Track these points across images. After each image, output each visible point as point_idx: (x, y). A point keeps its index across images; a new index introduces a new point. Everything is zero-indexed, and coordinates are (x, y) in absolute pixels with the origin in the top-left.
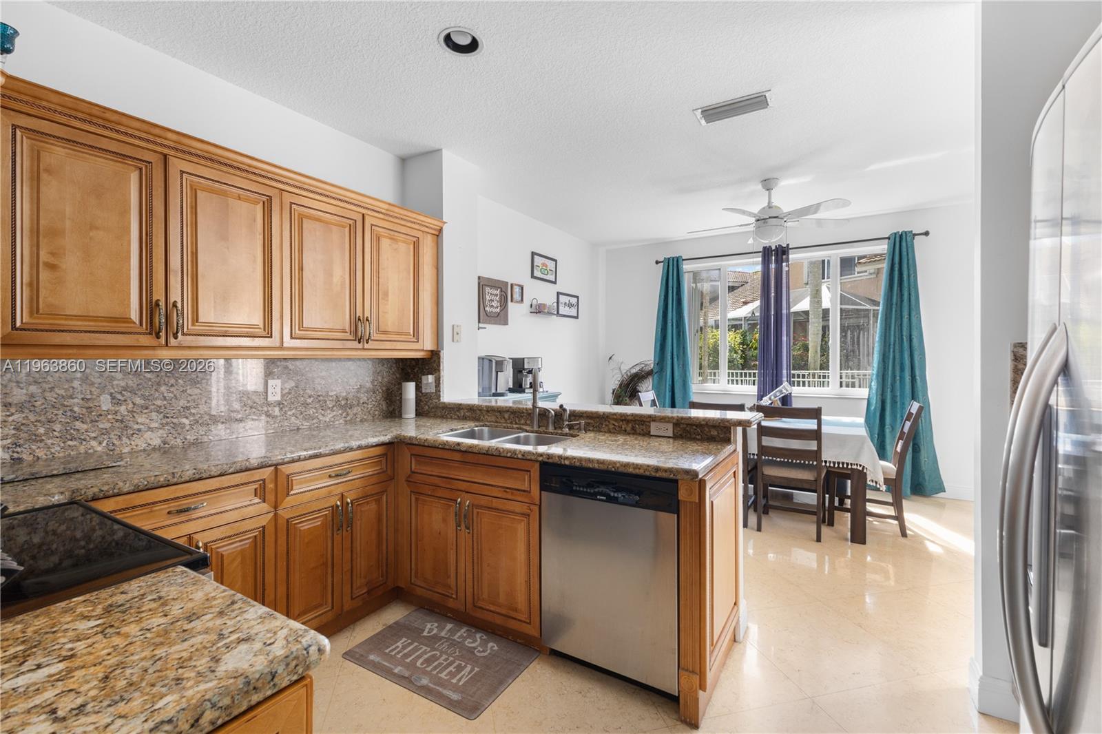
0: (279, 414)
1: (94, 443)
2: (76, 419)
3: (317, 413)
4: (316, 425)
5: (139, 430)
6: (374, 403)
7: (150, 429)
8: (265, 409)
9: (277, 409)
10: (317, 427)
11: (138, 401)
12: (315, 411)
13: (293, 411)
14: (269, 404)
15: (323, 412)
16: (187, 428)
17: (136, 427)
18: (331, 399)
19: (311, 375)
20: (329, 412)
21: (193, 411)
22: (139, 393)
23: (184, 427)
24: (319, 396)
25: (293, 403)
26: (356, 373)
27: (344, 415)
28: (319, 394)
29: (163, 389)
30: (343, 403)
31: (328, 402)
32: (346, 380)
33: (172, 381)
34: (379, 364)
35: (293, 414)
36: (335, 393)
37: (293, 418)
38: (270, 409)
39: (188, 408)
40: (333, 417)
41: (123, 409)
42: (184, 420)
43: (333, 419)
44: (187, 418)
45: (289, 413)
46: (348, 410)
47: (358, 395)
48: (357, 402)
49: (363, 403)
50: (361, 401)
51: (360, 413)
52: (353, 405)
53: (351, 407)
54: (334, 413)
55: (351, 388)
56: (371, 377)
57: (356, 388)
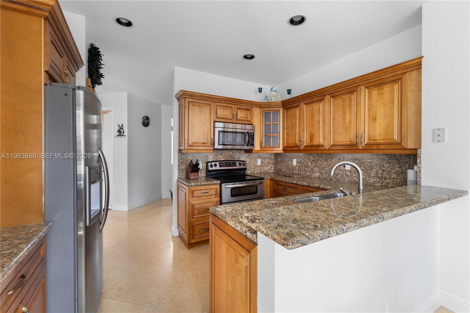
0: (349, 175)
1: (308, 173)
2: (305, 167)
3: (366, 178)
4: (365, 183)
5: (315, 172)
6: (402, 180)
7: (317, 172)
8: (345, 172)
9: (349, 173)
10: (366, 184)
11: (315, 164)
12: (365, 177)
13: (355, 175)
14: (346, 171)
15: (369, 178)
16: (324, 173)
17: (314, 171)
18: (373, 172)
19: (363, 161)
20: (372, 179)
21: (325, 169)
22: (315, 162)
23: (323, 173)
24: (367, 170)
25: (355, 172)
26: (389, 162)
27: (381, 182)
28: (367, 169)
29: (319, 161)
30: (380, 176)
31: (371, 174)
32: (382, 164)
33: (321, 160)
34: (406, 157)
35: (355, 176)
36: (375, 170)
37: (355, 178)
38: (346, 172)
39: (324, 168)
40: (374, 181)
41: (312, 165)
42: (323, 171)
43: (374, 182)
44: (324, 171)
45: (353, 175)
46: (383, 180)
47: (390, 173)
48: (389, 177)
49: (394, 178)
50: (392, 177)
51: (391, 183)
52: (386, 178)
53: (385, 179)
54: (375, 180)
55: (385, 169)
56: (399, 164)
57: (388, 169)
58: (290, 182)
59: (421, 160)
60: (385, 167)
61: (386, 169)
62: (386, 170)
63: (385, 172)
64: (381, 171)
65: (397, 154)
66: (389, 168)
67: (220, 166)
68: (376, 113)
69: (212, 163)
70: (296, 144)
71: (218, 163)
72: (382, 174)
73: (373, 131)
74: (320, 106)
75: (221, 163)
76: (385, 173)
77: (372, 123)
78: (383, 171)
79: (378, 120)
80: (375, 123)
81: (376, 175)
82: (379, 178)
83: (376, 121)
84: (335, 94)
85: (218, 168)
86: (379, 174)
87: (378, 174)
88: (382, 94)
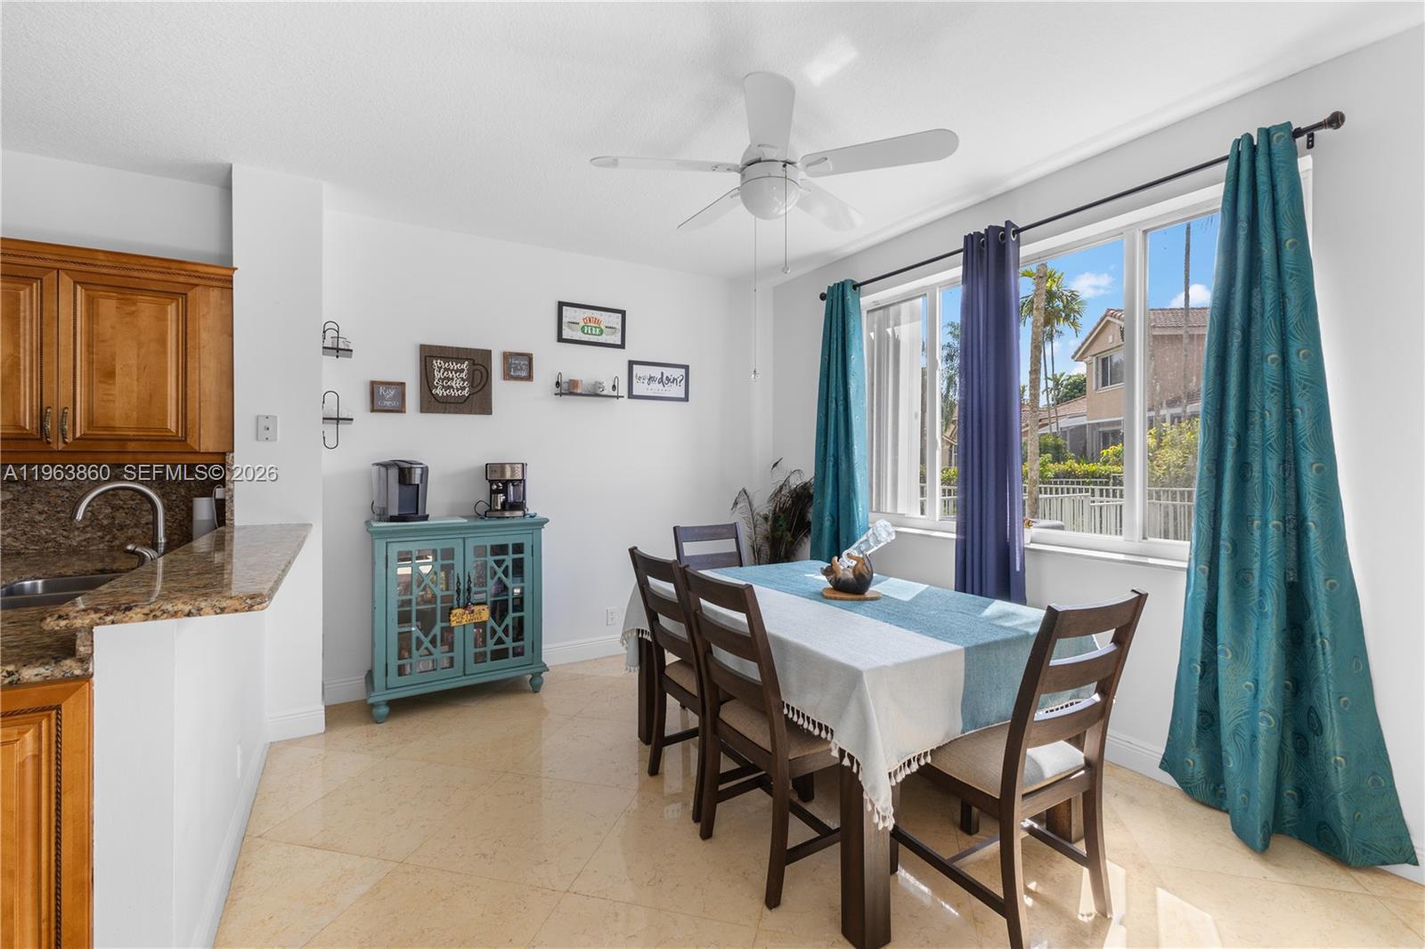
27: (107, 538)
46: (116, 532)
47: (137, 513)
48: (134, 521)
49: (147, 524)
50: (143, 521)
51: (141, 537)
52: (125, 526)
53: (121, 528)
54: (89, 535)
55: (121, 503)
56: (162, 488)
57: (132, 502)
60: (123, 498)
61: (125, 504)
62: (125, 506)
63: (121, 511)
64: (108, 511)
66: (133, 500)
68: (114, 360)
72: (113, 518)
73: (103, 403)
76: (120, 515)
77: (100, 382)
78: (115, 508)
79: (118, 379)
80: (109, 384)
81: (93, 521)
82: (102, 527)
83: (114, 379)
86: (100, 517)
87: (98, 520)
88: (132, 314)
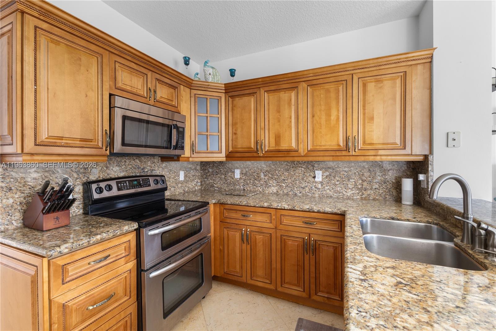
0: (321, 188)
1: (259, 188)
2: (255, 179)
3: (342, 190)
4: (341, 196)
5: (270, 186)
6: (385, 190)
7: (273, 186)
8: (314, 184)
9: (320, 185)
10: (342, 197)
11: (270, 176)
12: (341, 189)
13: (328, 187)
14: (316, 182)
15: (346, 190)
16: (284, 187)
17: (269, 184)
18: (351, 183)
19: (338, 170)
20: (349, 190)
21: (286, 181)
22: (270, 173)
23: (283, 187)
24: (343, 181)
25: (328, 183)
26: (369, 170)
27: (360, 194)
28: (343, 180)
29: (277, 172)
30: (360, 187)
31: (349, 185)
32: (361, 173)
33: (280, 169)
34: (389, 164)
35: (328, 189)
36: (354, 180)
37: (328, 191)
38: (316, 184)
39: (284, 180)
40: (352, 194)
41: (266, 177)
42: (283, 184)
43: (352, 195)
44: (284, 184)
45: (326, 188)
46: (363, 191)
47: (372, 183)
48: (370, 187)
49: (376, 189)
50: (374, 187)
51: (373, 194)
52: (367, 189)
53: (365, 190)
54: (353, 192)
55: (365, 178)
56: (382, 172)
57: (370, 179)
58: (257, 206)
59: (433, 168)
60: (366, 176)
61: (366, 179)
62: (367, 180)
63: (365, 182)
64: (361, 182)
65: (379, 161)
66: (370, 177)
67: (119, 189)
68: (373, 111)
69: (100, 183)
70: (251, 148)
71: (113, 184)
72: (362, 185)
73: (369, 132)
74: (291, 96)
75: (120, 182)
76: (365, 184)
77: (368, 122)
78: (363, 181)
79: (375, 120)
80: (372, 123)
81: (355, 186)
82: (358, 189)
83: (374, 121)
84: (315, 82)
85: (115, 192)
86: (358, 184)
87: (357, 185)
88: (381, 88)
